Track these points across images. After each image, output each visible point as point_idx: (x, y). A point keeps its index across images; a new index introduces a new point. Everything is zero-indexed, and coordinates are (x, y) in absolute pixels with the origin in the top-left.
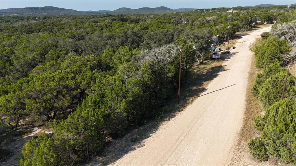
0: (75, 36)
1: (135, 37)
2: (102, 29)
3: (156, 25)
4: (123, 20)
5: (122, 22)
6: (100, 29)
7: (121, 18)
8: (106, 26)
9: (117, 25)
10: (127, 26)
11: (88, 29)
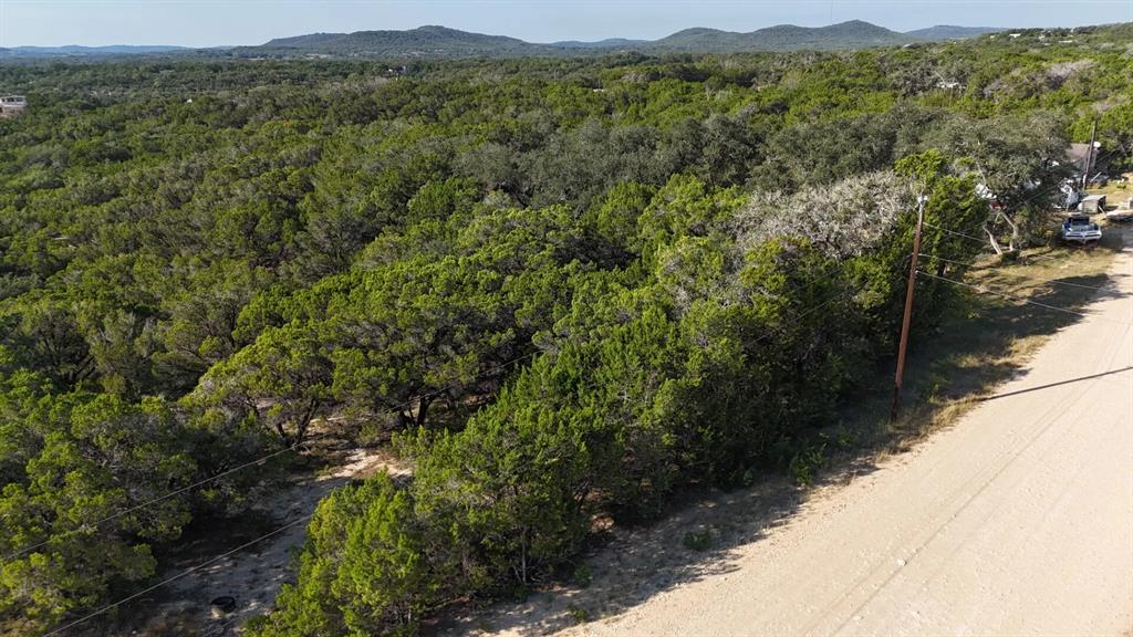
0: (512, 133)
1: (732, 143)
2: (609, 111)
3: (819, 96)
4: (690, 75)
5: (685, 84)
6: (603, 109)
7: (685, 70)
8: (625, 97)
9: (665, 96)
10: (702, 98)
11: (559, 112)
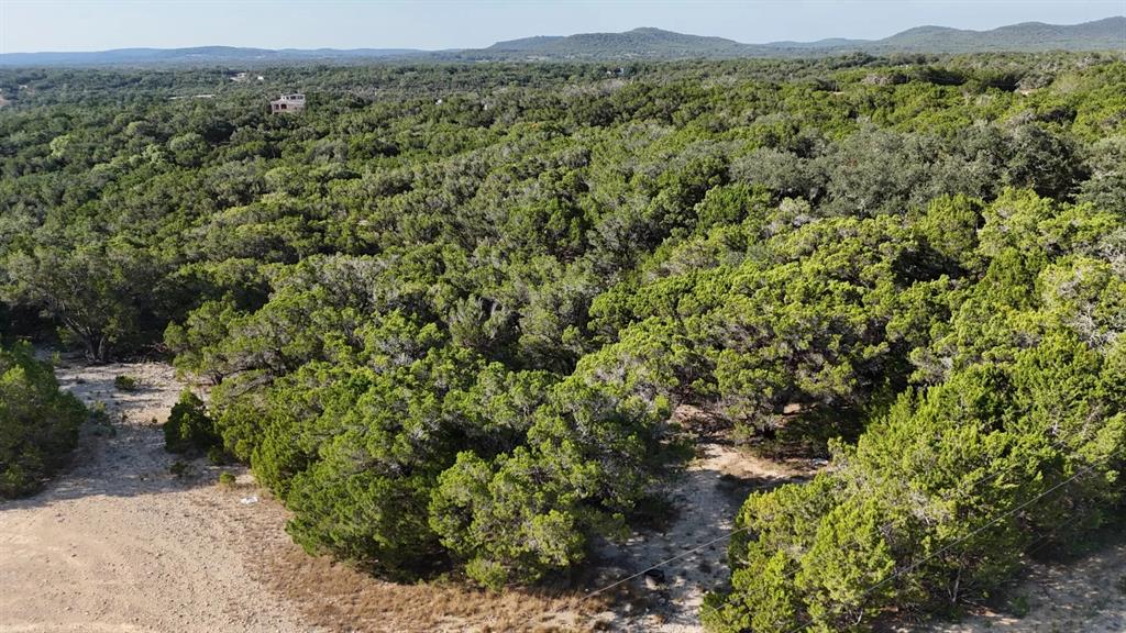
1: (1041, 155)
2: (853, 115)
3: (1115, 104)
4: (938, 78)
5: (939, 88)
6: (846, 113)
7: (933, 72)
8: (871, 101)
9: (917, 101)
10: (960, 103)
